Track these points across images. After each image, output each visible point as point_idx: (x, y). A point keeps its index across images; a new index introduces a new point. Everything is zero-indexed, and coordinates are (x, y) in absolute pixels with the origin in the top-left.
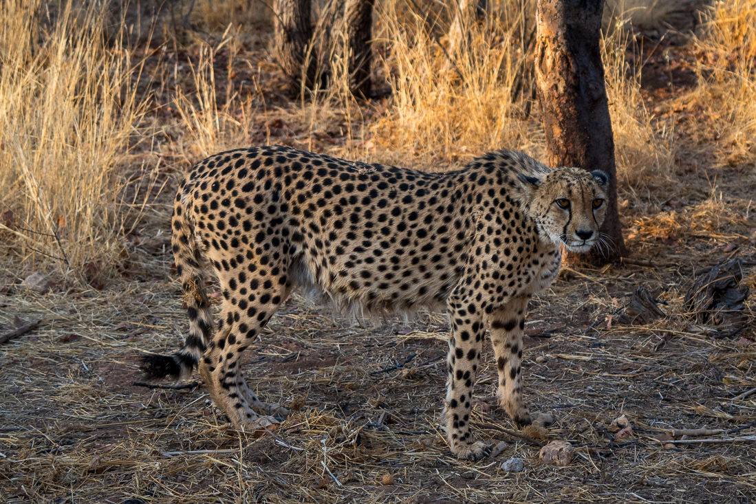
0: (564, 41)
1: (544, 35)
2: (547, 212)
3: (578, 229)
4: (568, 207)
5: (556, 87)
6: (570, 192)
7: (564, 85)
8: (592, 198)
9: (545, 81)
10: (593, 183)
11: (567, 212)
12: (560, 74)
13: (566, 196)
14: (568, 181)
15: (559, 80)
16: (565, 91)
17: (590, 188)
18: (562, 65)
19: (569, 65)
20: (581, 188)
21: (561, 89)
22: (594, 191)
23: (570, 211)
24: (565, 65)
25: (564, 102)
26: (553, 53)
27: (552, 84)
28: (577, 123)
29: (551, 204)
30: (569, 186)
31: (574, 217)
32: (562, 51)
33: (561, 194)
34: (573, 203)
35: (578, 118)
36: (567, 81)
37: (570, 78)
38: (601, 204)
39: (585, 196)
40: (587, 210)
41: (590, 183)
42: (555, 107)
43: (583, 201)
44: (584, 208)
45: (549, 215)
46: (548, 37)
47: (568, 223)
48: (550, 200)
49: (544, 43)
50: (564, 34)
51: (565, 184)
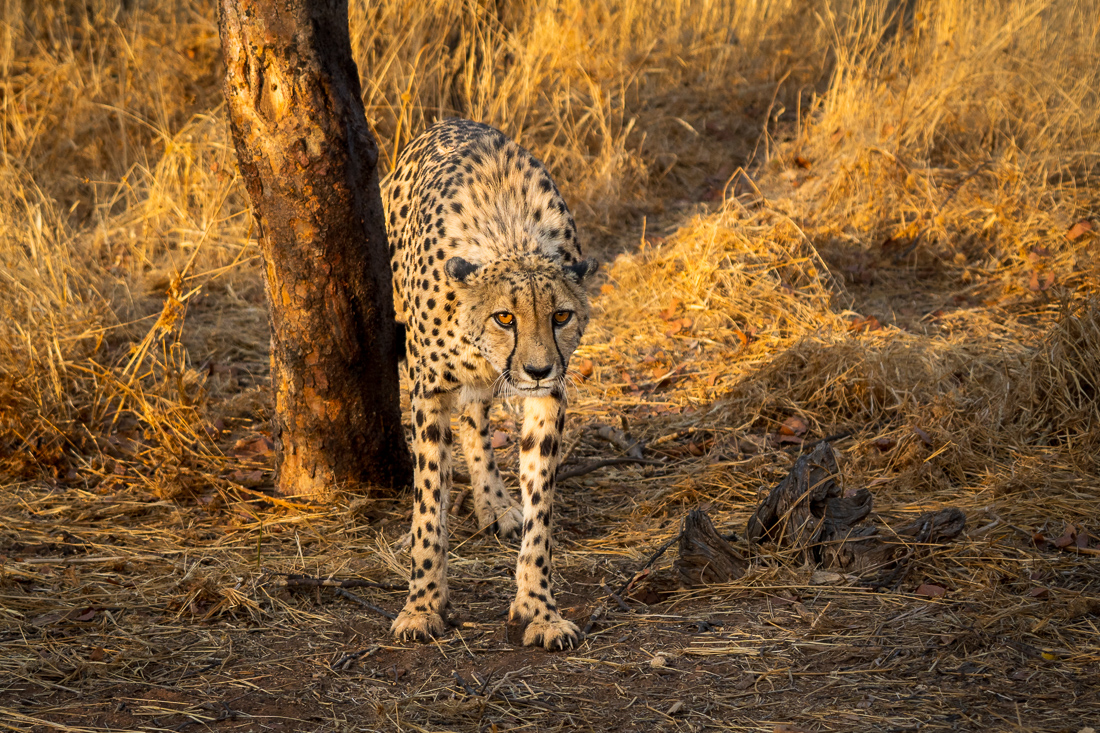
0: (312, 53)
1: (259, 43)
2: (482, 332)
3: (527, 364)
4: (513, 325)
5: (303, 144)
6: (514, 302)
7: (322, 137)
8: (550, 310)
9: (274, 134)
10: (554, 284)
11: (510, 334)
12: (312, 118)
13: (509, 307)
14: (513, 283)
15: (309, 131)
16: (325, 152)
17: (548, 292)
18: (315, 101)
19: (326, 100)
20: (534, 294)
21: (315, 149)
22: (553, 299)
23: (515, 331)
24: (321, 100)
25: (322, 173)
26: (290, 78)
27: (295, 138)
28: (349, 214)
29: (486, 320)
30: (513, 291)
31: (521, 341)
32: (311, 73)
33: (502, 304)
34: (519, 319)
35: (351, 203)
36: (327, 132)
37: (334, 125)
38: (569, 319)
39: (538, 308)
40: (542, 331)
41: (548, 286)
42: (300, 185)
43: (536, 315)
44: (537, 328)
45: (483, 337)
46: (272, 47)
47: (513, 353)
48: (484, 314)
49: (261, 60)
50: (310, 39)
51: (508, 287)
